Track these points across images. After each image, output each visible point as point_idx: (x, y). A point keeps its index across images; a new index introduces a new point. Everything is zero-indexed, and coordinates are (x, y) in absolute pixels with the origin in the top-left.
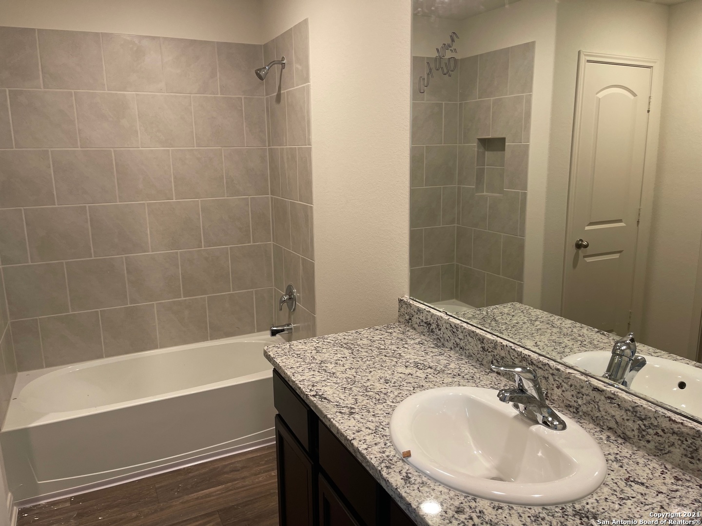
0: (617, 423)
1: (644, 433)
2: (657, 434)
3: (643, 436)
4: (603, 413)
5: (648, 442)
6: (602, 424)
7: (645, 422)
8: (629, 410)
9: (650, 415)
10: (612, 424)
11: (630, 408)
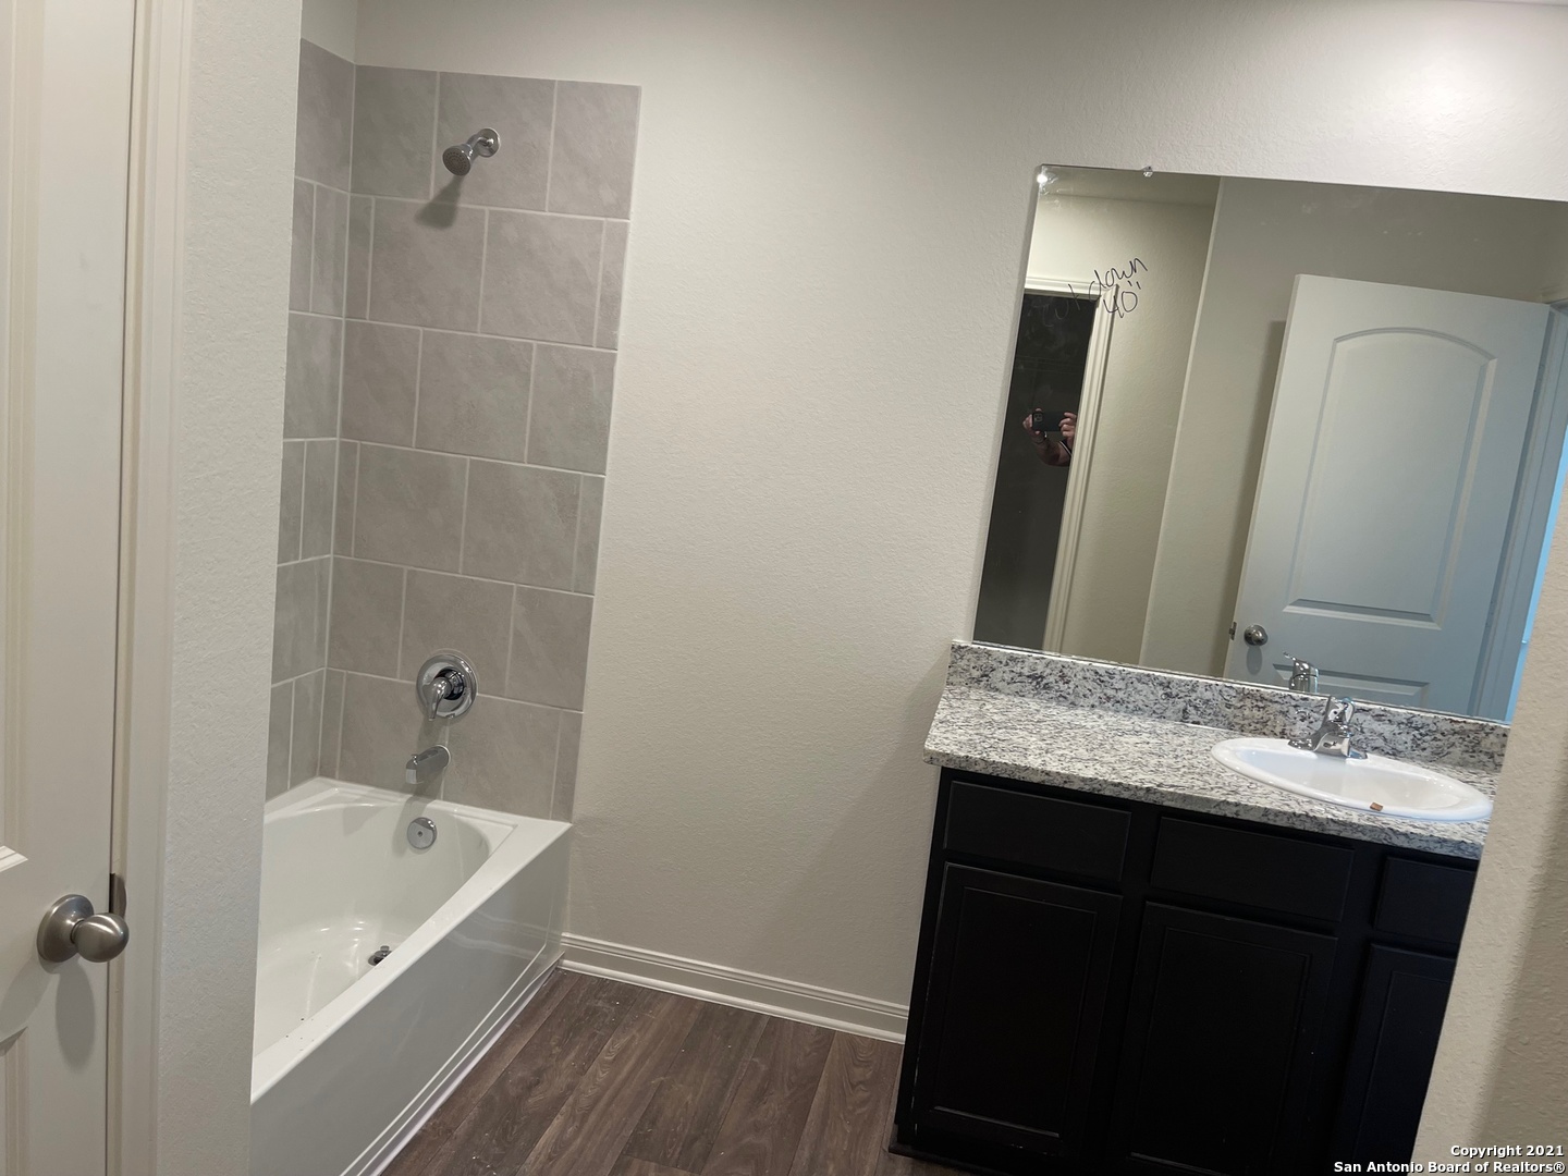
0: (1385, 740)
1: (1419, 742)
2: (1435, 739)
3: (1418, 745)
4: (1368, 734)
5: (1424, 749)
6: (1364, 746)
7: (1422, 731)
8: (1403, 723)
9: (1429, 722)
10: (1380, 743)
11: (1405, 721)
